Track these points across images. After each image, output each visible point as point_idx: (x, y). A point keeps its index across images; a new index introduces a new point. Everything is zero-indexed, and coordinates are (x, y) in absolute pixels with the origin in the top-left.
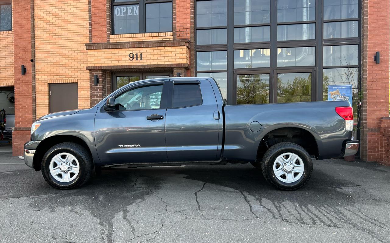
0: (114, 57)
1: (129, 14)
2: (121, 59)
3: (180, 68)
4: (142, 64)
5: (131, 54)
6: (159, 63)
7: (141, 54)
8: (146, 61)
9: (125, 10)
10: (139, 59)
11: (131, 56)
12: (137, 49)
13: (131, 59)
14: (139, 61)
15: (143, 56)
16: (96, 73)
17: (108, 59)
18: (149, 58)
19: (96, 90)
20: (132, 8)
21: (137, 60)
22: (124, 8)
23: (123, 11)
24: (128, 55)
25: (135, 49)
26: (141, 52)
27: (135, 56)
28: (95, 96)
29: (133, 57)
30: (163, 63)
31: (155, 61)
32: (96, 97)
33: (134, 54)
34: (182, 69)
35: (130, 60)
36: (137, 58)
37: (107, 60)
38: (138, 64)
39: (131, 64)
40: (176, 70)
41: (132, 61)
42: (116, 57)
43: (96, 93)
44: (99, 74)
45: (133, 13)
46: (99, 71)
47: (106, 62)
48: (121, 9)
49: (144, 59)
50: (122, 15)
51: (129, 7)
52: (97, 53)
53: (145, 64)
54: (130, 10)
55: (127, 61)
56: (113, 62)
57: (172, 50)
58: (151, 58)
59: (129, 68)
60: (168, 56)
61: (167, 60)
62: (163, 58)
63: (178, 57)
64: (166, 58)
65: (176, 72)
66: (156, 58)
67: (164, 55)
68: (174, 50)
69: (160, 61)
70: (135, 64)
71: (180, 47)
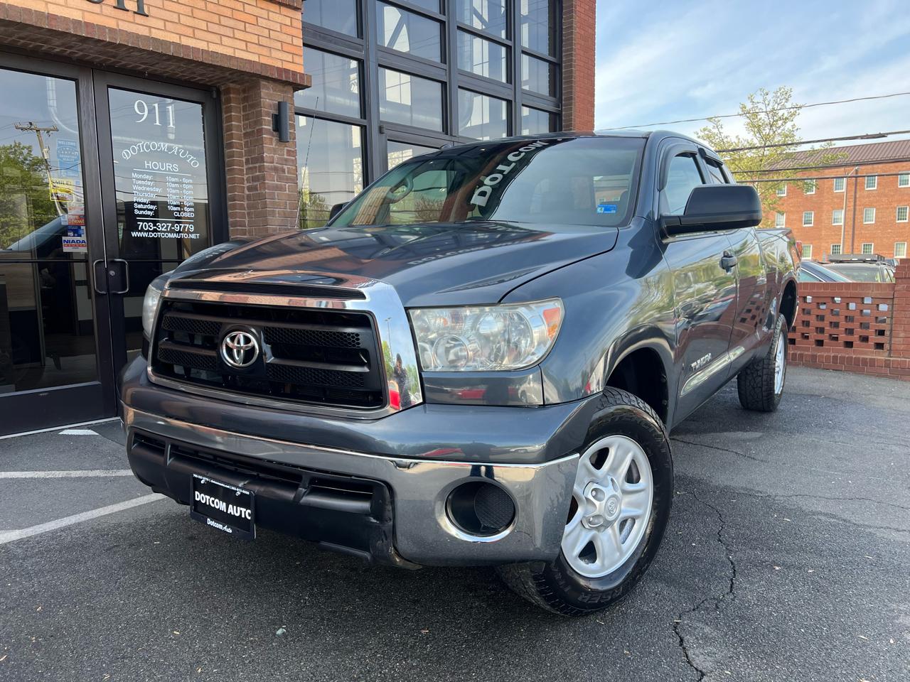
3: (280, 87)
4: (143, 31)
6: (213, 48)
8: (160, 24)
10: (131, 5)
14: (129, 13)
18: (174, 18)
21: (120, 6)
30: (229, 52)
31: (199, 34)
34: (286, 92)
38: (124, 26)
39: (89, 18)
40: (268, 89)
41: (97, 8)
49: (153, 12)
57: (257, 11)
58: (183, 20)
59: (88, 34)
60: (245, 31)
61: (243, 45)
62: (229, 32)
63: (278, 45)
64: (238, 34)
65: (268, 97)
66: (203, 25)
67: (231, 23)
68: (264, 14)
69: (216, 39)
70: (111, 24)
71: (284, 10)
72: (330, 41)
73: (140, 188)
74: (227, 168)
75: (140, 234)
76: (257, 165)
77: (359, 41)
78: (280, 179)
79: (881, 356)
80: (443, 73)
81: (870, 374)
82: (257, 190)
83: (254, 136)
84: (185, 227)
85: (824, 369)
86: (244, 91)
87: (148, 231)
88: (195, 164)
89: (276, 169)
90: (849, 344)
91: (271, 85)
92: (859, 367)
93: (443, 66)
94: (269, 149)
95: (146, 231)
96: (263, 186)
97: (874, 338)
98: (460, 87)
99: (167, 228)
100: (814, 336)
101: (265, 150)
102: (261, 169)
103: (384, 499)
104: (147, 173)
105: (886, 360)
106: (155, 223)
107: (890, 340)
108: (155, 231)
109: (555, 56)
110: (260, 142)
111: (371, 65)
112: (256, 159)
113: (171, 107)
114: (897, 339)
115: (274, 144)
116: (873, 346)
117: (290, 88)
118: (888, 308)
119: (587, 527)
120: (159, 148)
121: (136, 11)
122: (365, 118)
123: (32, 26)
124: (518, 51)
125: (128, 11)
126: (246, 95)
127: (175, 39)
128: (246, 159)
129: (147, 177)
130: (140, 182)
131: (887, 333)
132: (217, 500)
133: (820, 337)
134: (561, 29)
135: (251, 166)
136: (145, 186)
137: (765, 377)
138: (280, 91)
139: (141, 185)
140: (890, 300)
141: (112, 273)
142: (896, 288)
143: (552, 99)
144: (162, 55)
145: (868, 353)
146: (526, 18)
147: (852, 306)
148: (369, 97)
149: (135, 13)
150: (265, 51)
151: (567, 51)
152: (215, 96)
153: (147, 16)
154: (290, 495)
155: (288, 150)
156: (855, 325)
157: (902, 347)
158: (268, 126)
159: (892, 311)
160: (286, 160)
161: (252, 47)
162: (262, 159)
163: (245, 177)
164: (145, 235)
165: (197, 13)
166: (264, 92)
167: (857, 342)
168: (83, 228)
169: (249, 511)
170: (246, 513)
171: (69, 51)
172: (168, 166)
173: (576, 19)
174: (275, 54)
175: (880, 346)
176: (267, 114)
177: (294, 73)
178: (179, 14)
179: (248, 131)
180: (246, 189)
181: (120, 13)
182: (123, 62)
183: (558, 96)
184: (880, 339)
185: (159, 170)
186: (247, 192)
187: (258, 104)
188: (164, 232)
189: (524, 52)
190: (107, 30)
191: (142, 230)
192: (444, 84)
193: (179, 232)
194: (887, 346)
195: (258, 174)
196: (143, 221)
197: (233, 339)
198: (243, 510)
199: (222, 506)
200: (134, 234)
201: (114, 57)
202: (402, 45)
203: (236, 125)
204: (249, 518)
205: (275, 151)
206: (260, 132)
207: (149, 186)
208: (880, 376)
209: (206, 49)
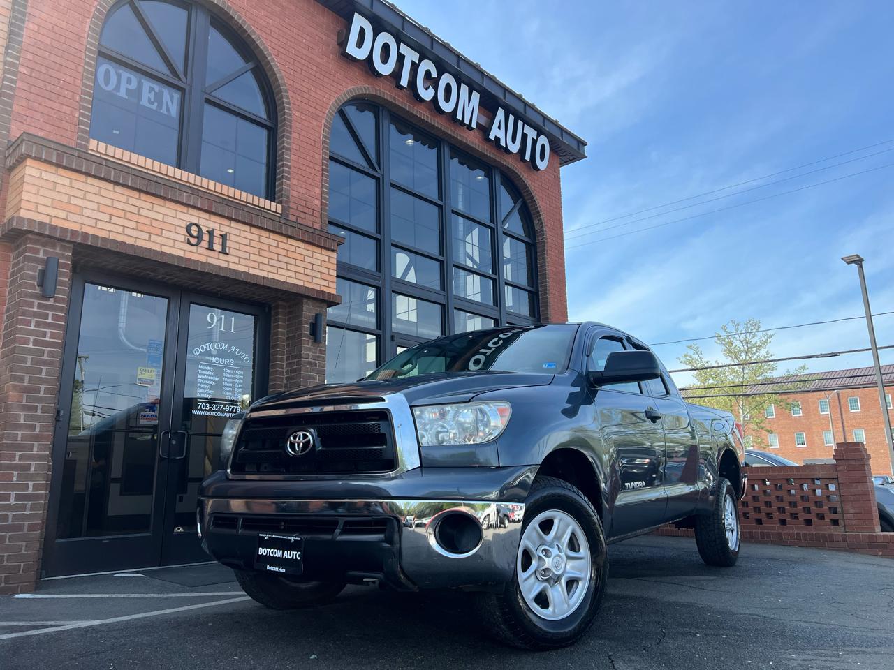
0: (135, 218)
1: (144, 102)
2: (158, 232)
4: (224, 264)
5: (194, 228)
6: (271, 276)
7: (224, 237)
8: (236, 260)
9: (133, 86)
10: (218, 247)
11: (195, 234)
12: (214, 218)
13: (194, 241)
14: (216, 253)
15: (229, 244)
16: (45, 252)
17: (111, 215)
18: (246, 256)
19: (35, 315)
20: (157, 90)
21: (210, 248)
22: (130, 76)
23: (124, 86)
24: (184, 224)
25: (206, 216)
26: (226, 229)
27: (206, 237)
28: (32, 338)
29: (199, 238)
30: (283, 279)
31: (262, 266)
32: (36, 343)
33: (204, 230)
34: (321, 308)
35: (189, 243)
36: (211, 243)
37: (106, 218)
38: (211, 261)
39: (188, 255)
40: (308, 305)
41: (194, 249)
42: (142, 220)
43: (37, 324)
44: (63, 257)
45: (158, 106)
46: (64, 248)
47: (100, 225)
48: (119, 76)
49: (232, 251)
50: (122, 93)
51: (147, 84)
52: (67, 182)
53: (232, 266)
54: (150, 92)
55: (178, 245)
56: (127, 231)
57: (304, 252)
58: (253, 257)
59: (186, 265)
60: (295, 265)
61: (293, 275)
62: (284, 266)
63: (319, 275)
64: (290, 267)
65: (308, 311)
66: (266, 261)
67: (286, 260)
68: (310, 254)
69: (274, 270)
70: (203, 259)
71: (324, 252)
72: (356, 274)
73: (203, 377)
74: (271, 364)
75: (198, 413)
76: (296, 360)
77: (378, 274)
78: (313, 371)
79: (838, 532)
80: (442, 297)
81: (830, 549)
82: (293, 379)
83: (295, 341)
84: (233, 408)
85: (790, 546)
86: (290, 307)
87: (205, 410)
88: (247, 360)
89: (310, 363)
90: (809, 522)
91: (311, 303)
92: (821, 543)
93: (442, 292)
94: (306, 348)
95: (203, 410)
96: (300, 376)
97: (829, 516)
98: (456, 308)
99: (219, 409)
100: (777, 516)
101: (303, 349)
102: (299, 363)
103: (393, 529)
104: (210, 366)
105: (842, 535)
106: (211, 404)
107: (843, 517)
108: (210, 410)
109: (532, 287)
110: (299, 343)
111: (387, 291)
112: (295, 356)
113: (234, 318)
114: (848, 515)
115: (310, 344)
116: (830, 523)
117: (325, 305)
118: (836, 488)
119: (540, 579)
120: (221, 347)
121: (220, 251)
122: (380, 329)
123: (149, 259)
124: (502, 283)
125: (215, 251)
126: (291, 310)
127: (244, 269)
128: (287, 357)
129: (209, 368)
130: (204, 372)
131: (839, 510)
132: (276, 550)
133: (782, 516)
134: (537, 267)
135: (290, 361)
136: (207, 375)
137: (716, 531)
138: (318, 307)
139: (204, 375)
140: (835, 480)
141: (174, 442)
142: (838, 469)
143: (531, 318)
144: (235, 280)
145: (826, 529)
146: (508, 261)
147: (806, 487)
148: (384, 313)
149: (220, 252)
150: (309, 279)
151: (542, 283)
152: (267, 310)
153: (228, 254)
154: (329, 537)
155: (320, 350)
156: (810, 504)
157: (854, 522)
158: (306, 331)
159: (839, 489)
160: (318, 357)
161: (299, 276)
162: (300, 356)
163: (285, 370)
164: (203, 413)
165: (262, 253)
166: (305, 307)
167: (815, 520)
168: (157, 405)
169: (299, 553)
170: (296, 555)
171: (168, 277)
172: (226, 361)
173: (548, 259)
174: (315, 280)
175: (835, 523)
176: (307, 323)
177: (329, 294)
178: (250, 253)
179: (291, 335)
180: (284, 379)
181: (210, 253)
182: (205, 286)
183: (537, 316)
184: (835, 517)
185: (219, 363)
186: (285, 382)
187: (300, 316)
188: (217, 411)
189: (507, 284)
190: (200, 264)
191: (201, 409)
192: (443, 306)
193: (229, 412)
194: (841, 522)
195: (295, 367)
196: (202, 402)
197: (295, 438)
198: (295, 553)
199: (279, 553)
200: (194, 412)
201: (199, 282)
202: (411, 278)
203: (281, 331)
204: (299, 558)
205: (310, 350)
206: (300, 335)
207: (211, 376)
208: (839, 550)
209: (266, 276)
